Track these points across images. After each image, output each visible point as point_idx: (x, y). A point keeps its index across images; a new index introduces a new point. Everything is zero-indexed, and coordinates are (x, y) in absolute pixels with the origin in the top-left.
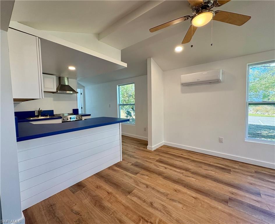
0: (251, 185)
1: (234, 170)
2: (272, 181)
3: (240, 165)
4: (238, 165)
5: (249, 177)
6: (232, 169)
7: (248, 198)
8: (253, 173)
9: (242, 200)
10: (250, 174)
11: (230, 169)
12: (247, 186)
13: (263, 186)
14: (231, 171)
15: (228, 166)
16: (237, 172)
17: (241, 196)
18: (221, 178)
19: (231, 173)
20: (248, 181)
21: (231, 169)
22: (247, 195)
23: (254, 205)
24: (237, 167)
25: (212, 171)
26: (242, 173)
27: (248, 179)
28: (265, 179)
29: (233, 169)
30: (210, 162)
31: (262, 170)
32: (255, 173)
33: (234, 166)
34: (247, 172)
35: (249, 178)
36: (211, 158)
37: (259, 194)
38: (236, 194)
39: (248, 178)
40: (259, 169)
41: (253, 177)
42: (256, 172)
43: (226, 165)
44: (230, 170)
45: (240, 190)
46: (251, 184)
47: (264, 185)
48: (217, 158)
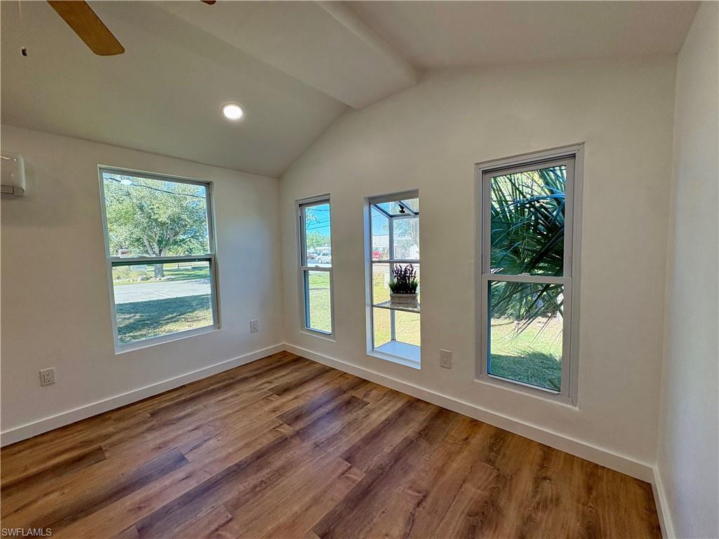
0: (161, 450)
1: (109, 441)
2: (183, 414)
3: (115, 420)
4: (112, 421)
5: (146, 435)
6: (104, 443)
7: (172, 485)
8: (150, 420)
9: (165, 503)
10: (145, 427)
11: (95, 446)
12: (156, 458)
13: (179, 435)
14: (104, 449)
15: (91, 442)
16: (120, 441)
17: (158, 495)
18: (87, 493)
19: (107, 455)
20: (151, 445)
21: (102, 444)
22: (167, 481)
23: (187, 490)
24: (111, 429)
25: (46, 495)
26: (131, 438)
27: (148, 441)
28: (174, 419)
29: (104, 441)
30: (26, 468)
31: (160, 403)
32: (152, 419)
33: (104, 431)
34: (138, 425)
35: (149, 436)
36: (19, 452)
37: (181, 459)
38: (147, 501)
39: (149, 438)
40: (155, 404)
41: (154, 429)
42: (153, 415)
43: (81, 443)
44: (100, 449)
45: (150, 482)
46: (160, 448)
47: (180, 432)
48: (45, 438)
